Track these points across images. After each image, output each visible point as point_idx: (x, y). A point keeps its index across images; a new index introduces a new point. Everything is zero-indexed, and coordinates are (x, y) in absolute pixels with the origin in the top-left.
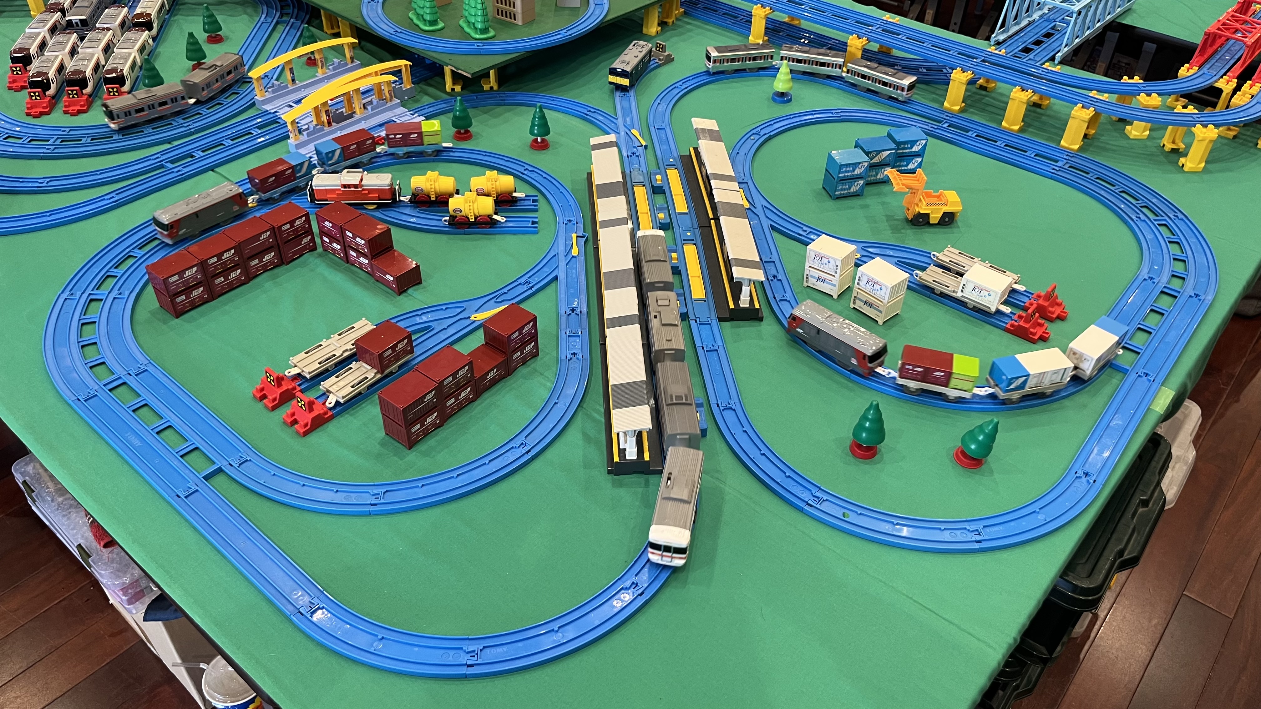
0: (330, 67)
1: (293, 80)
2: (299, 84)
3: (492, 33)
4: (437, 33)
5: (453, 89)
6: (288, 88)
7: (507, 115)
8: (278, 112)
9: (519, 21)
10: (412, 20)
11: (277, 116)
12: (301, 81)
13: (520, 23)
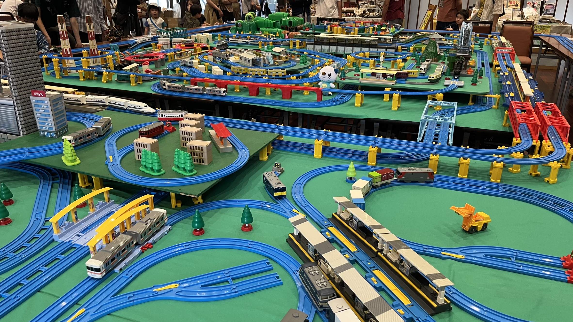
0: (96, 207)
1: (77, 219)
2: (80, 220)
3: (195, 172)
4: (163, 176)
5: (176, 206)
6: (74, 224)
7: (216, 214)
8: (72, 241)
9: (206, 163)
10: (144, 172)
11: (72, 243)
12: (81, 219)
13: (206, 164)
